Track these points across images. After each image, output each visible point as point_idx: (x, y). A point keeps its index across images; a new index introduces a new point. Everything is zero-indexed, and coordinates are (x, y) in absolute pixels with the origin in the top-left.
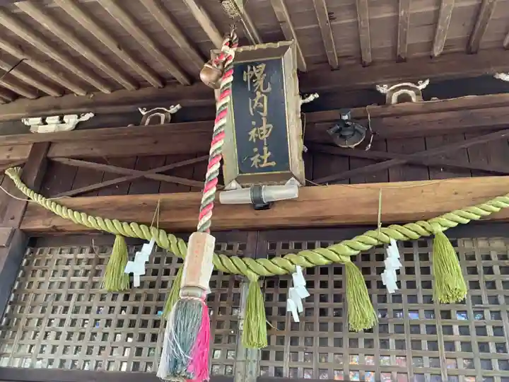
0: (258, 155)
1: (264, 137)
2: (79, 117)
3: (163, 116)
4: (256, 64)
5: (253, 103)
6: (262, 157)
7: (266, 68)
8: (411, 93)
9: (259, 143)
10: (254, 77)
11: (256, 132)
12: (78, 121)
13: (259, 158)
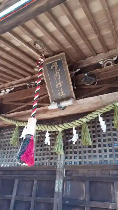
0: (60, 92)
1: (61, 86)
2: (10, 89)
3: (33, 85)
4: (54, 62)
5: (55, 75)
6: (61, 93)
7: (57, 63)
8: (111, 62)
9: (59, 89)
10: (54, 67)
11: (58, 85)
12: (10, 91)
13: (60, 93)
